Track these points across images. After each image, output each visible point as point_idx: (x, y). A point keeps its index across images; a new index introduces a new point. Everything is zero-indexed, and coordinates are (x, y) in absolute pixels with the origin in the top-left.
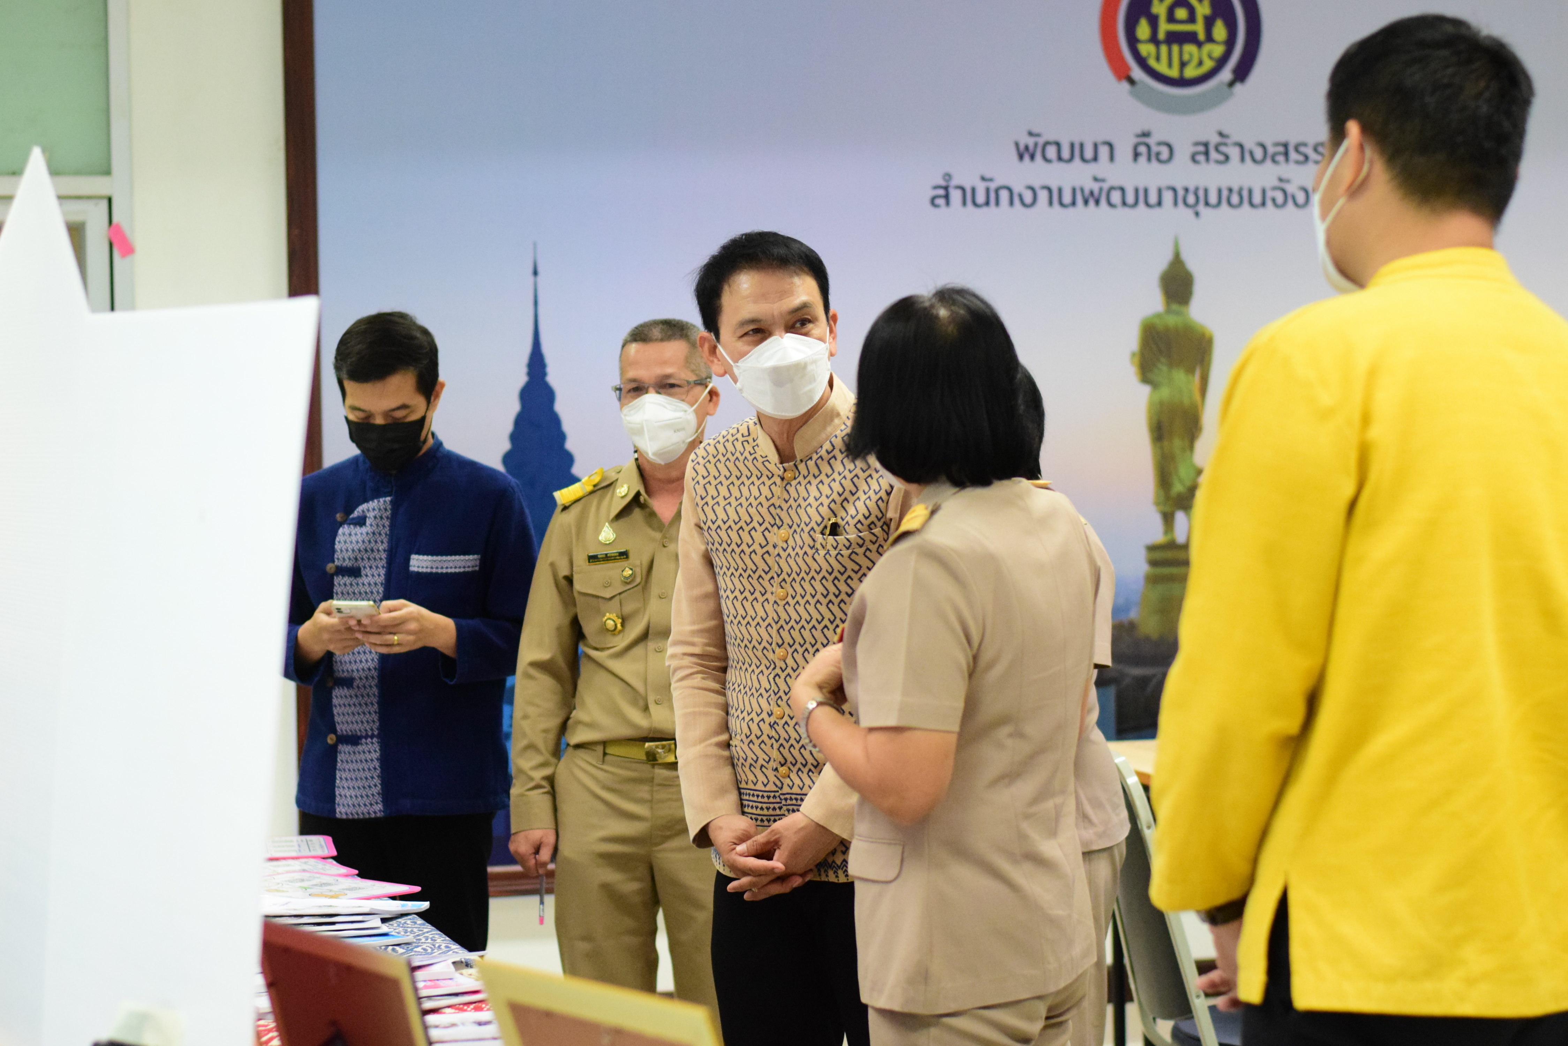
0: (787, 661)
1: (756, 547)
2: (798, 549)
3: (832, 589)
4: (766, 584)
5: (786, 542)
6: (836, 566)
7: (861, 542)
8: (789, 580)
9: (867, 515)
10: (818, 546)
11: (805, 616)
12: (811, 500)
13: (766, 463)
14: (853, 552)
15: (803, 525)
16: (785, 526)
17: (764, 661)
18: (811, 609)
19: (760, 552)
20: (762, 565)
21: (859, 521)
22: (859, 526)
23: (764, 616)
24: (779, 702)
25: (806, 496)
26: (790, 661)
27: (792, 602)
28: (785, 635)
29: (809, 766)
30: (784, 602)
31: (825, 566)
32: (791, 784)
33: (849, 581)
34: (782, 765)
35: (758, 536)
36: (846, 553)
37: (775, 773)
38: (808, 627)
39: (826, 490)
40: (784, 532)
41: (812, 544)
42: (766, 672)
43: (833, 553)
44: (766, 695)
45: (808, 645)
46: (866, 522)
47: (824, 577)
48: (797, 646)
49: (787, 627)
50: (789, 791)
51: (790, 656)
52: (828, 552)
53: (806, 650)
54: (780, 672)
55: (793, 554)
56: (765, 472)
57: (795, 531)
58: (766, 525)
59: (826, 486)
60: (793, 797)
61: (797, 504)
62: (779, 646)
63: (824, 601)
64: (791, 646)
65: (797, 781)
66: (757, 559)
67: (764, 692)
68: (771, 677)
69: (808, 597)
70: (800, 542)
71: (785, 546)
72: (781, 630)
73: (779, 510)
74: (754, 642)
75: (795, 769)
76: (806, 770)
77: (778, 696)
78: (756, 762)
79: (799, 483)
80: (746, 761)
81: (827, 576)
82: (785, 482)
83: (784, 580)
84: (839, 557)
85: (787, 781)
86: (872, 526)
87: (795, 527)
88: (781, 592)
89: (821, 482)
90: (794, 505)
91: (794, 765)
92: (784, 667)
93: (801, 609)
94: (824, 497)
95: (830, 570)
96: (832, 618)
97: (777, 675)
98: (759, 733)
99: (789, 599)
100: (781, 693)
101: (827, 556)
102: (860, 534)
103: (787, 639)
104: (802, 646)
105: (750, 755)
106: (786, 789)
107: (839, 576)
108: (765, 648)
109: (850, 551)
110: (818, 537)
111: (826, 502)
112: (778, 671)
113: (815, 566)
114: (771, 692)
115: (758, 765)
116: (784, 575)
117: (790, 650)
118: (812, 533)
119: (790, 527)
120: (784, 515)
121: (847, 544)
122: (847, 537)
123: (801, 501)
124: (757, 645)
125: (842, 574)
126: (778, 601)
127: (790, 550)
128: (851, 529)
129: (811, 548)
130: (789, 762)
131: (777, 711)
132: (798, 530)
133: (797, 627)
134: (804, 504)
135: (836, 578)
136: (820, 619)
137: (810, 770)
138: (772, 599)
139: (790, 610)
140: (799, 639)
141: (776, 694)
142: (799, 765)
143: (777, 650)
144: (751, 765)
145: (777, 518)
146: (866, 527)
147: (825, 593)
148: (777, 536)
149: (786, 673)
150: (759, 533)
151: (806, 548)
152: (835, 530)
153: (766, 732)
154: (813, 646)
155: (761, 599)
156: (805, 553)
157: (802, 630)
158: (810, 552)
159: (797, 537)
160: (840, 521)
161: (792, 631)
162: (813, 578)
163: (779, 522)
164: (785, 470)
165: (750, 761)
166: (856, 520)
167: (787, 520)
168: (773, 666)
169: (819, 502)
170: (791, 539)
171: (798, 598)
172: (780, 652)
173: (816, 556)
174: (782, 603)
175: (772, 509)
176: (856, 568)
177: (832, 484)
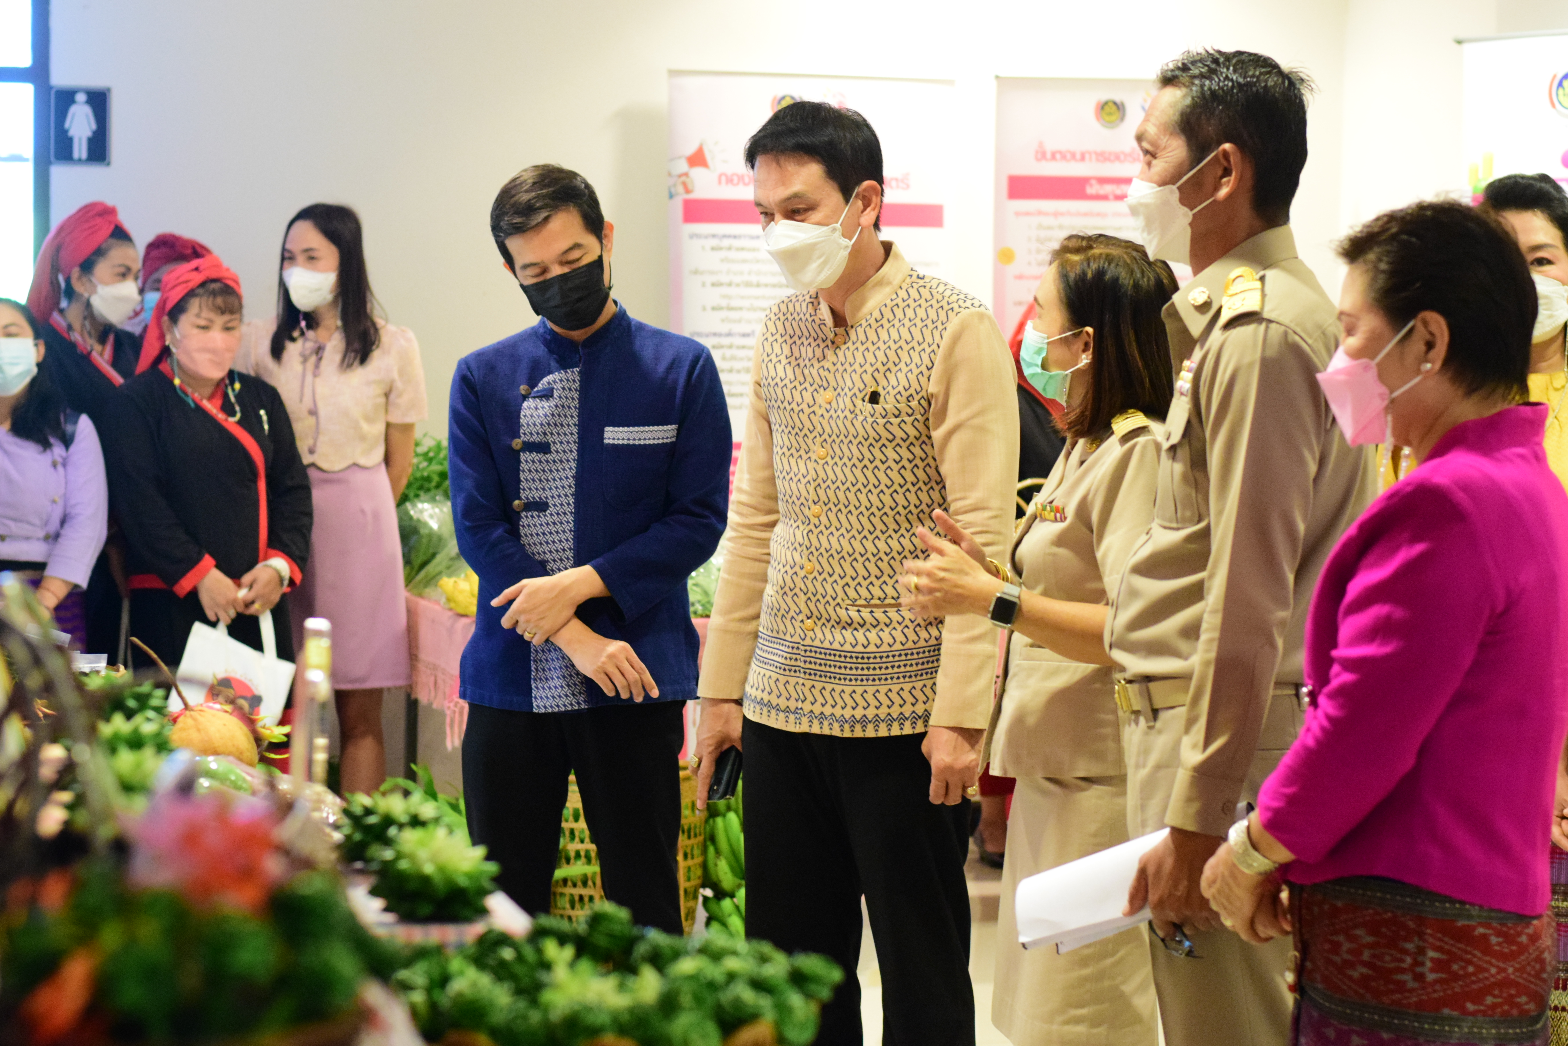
0: (821, 518)
1: (804, 406)
2: (839, 412)
3: (868, 455)
4: (810, 442)
5: (830, 403)
6: (872, 433)
7: (897, 413)
8: (829, 440)
9: (907, 387)
10: (857, 411)
11: (841, 477)
12: (856, 366)
13: (822, 327)
14: (888, 421)
15: (846, 390)
16: (831, 388)
17: (801, 517)
18: (847, 471)
19: (807, 411)
20: (808, 424)
21: (899, 392)
22: (898, 397)
23: (805, 474)
24: (811, 557)
25: (852, 361)
26: (824, 519)
27: (831, 462)
28: (821, 492)
29: (832, 622)
30: (824, 461)
31: (862, 432)
32: (813, 637)
33: (883, 449)
34: (808, 618)
35: (807, 396)
36: (881, 421)
37: (801, 624)
38: (843, 488)
39: (870, 358)
40: (829, 394)
41: (852, 408)
42: (802, 527)
43: (870, 420)
44: (799, 549)
45: (841, 506)
46: (905, 394)
47: (860, 443)
48: (831, 505)
49: (824, 486)
50: (811, 643)
51: (824, 514)
52: (865, 419)
53: (840, 510)
54: (813, 529)
55: (835, 416)
56: (821, 335)
57: (839, 394)
58: (815, 386)
59: (871, 354)
60: (813, 649)
61: (843, 368)
62: (815, 503)
63: (860, 465)
64: (826, 505)
65: (820, 635)
66: (804, 418)
67: (798, 546)
68: (805, 533)
69: (845, 460)
70: (842, 406)
71: (828, 407)
72: (818, 488)
73: (826, 373)
74: (794, 498)
75: (820, 623)
76: (829, 625)
77: (810, 551)
78: (787, 613)
79: (848, 348)
80: (779, 611)
81: (863, 441)
82: (835, 346)
83: (825, 440)
84: (875, 425)
85: (811, 634)
86: (910, 399)
87: (839, 390)
88: (822, 452)
89: (867, 349)
90: (841, 369)
91: (819, 619)
92: (817, 523)
93: (838, 470)
94: (868, 365)
95: (866, 437)
96: (866, 483)
97: (811, 531)
98: (792, 586)
99: (829, 459)
100: (813, 549)
101: (864, 423)
102: (898, 405)
103: (823, 498)
104: (836, 506)
105: (784, 606)
106: (808, 641)
107: (874, 443)
108: (802, 504)
109: (885, 420)
110: (859, 402)
111: (870, 370)
112: (812, 527)
113: (852, 430)
114: (804, 547)
115: (789, 616)
116: (825, 436)
117: (825, 508)
118: (854, 398)
119: (835, 390)
120: (830, 377)
121: (884, 413)
122: (885, 406)
123: (847, 366)
124: (796, 501)
125: (877, 441)
126: (819, 460)
127: (832, 412)
128: (891, 399)
129: (851, 413)
130: (814, 616)
131: (808, 566)
132: (842, 394)
133: (833, 487)
134: (849, 369)
135: (871, 444)
136: (854, 482)
137: (833, 626)
138: (814, 457)
139: (828, 469)
140: (833, 499)
141: (808, 549)
142: (823, 620)
143: (813, 506)
144: (783, 615)
145: (824, 380)
146: (904, 399)
147: (861, 457)
148: (823, 397)
149: (819, 529)
150: (809, 393)
151: (847, 413)
152: (874, 398)
153: (798, 585)
154: (846, 507)
155: (805, 457)
156: (846, 417)
157: (837, 491)
158: (850, 416)
159: (840, 400)
160: (880, 390)
161: (828, 490)
162: (851, 442)
163: (825, 384)
164: (836, 335)
165: (782, 612)
166: (896, 391)
167: (833, 383)
168: (807, 522)
169: (863, 369)
170: (834, 401)
171: (837, 459)
172: (816, 509)
173: (854, 421)
174: (822, 462)
175: (821, 371)
176: (891, 437)
177: (877, 352)
